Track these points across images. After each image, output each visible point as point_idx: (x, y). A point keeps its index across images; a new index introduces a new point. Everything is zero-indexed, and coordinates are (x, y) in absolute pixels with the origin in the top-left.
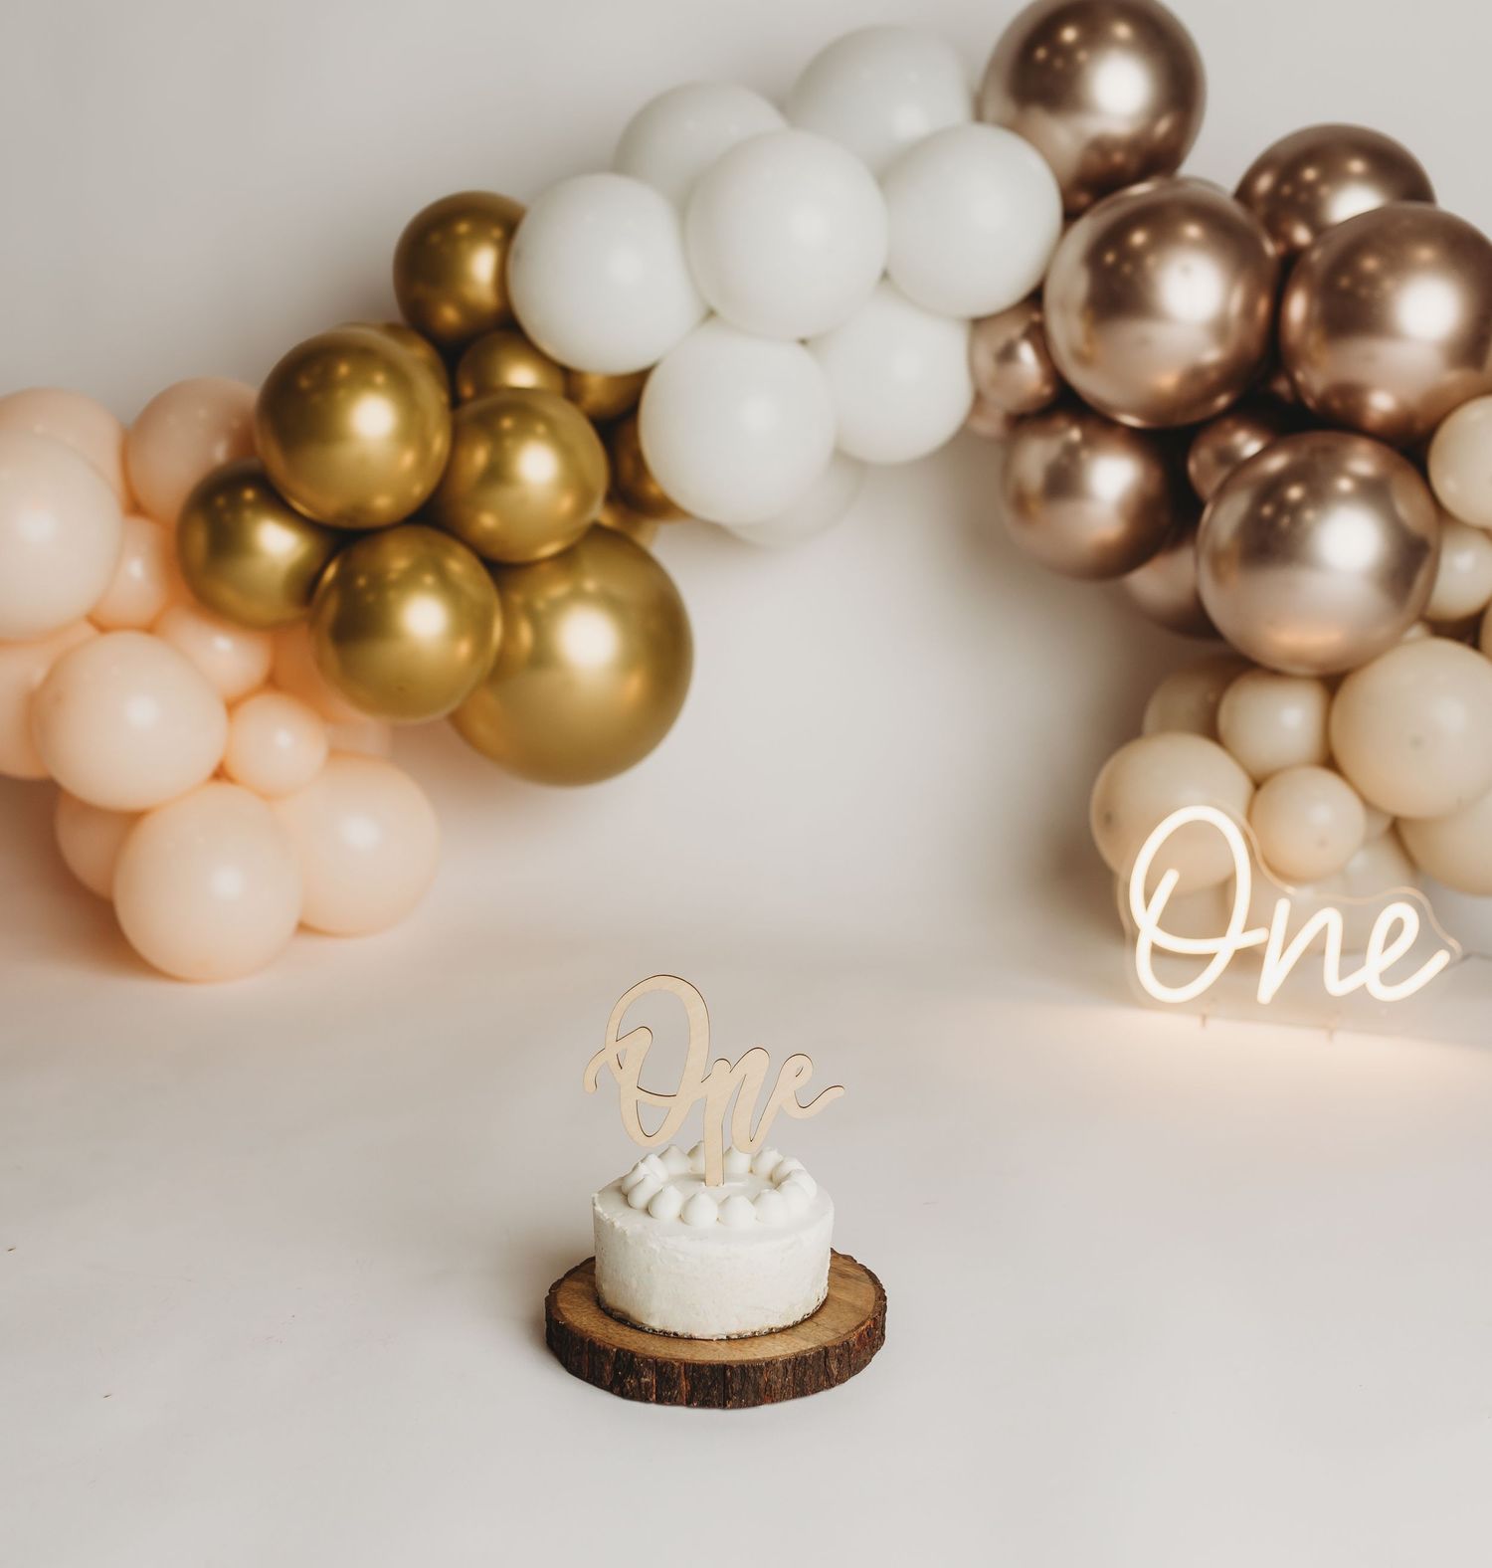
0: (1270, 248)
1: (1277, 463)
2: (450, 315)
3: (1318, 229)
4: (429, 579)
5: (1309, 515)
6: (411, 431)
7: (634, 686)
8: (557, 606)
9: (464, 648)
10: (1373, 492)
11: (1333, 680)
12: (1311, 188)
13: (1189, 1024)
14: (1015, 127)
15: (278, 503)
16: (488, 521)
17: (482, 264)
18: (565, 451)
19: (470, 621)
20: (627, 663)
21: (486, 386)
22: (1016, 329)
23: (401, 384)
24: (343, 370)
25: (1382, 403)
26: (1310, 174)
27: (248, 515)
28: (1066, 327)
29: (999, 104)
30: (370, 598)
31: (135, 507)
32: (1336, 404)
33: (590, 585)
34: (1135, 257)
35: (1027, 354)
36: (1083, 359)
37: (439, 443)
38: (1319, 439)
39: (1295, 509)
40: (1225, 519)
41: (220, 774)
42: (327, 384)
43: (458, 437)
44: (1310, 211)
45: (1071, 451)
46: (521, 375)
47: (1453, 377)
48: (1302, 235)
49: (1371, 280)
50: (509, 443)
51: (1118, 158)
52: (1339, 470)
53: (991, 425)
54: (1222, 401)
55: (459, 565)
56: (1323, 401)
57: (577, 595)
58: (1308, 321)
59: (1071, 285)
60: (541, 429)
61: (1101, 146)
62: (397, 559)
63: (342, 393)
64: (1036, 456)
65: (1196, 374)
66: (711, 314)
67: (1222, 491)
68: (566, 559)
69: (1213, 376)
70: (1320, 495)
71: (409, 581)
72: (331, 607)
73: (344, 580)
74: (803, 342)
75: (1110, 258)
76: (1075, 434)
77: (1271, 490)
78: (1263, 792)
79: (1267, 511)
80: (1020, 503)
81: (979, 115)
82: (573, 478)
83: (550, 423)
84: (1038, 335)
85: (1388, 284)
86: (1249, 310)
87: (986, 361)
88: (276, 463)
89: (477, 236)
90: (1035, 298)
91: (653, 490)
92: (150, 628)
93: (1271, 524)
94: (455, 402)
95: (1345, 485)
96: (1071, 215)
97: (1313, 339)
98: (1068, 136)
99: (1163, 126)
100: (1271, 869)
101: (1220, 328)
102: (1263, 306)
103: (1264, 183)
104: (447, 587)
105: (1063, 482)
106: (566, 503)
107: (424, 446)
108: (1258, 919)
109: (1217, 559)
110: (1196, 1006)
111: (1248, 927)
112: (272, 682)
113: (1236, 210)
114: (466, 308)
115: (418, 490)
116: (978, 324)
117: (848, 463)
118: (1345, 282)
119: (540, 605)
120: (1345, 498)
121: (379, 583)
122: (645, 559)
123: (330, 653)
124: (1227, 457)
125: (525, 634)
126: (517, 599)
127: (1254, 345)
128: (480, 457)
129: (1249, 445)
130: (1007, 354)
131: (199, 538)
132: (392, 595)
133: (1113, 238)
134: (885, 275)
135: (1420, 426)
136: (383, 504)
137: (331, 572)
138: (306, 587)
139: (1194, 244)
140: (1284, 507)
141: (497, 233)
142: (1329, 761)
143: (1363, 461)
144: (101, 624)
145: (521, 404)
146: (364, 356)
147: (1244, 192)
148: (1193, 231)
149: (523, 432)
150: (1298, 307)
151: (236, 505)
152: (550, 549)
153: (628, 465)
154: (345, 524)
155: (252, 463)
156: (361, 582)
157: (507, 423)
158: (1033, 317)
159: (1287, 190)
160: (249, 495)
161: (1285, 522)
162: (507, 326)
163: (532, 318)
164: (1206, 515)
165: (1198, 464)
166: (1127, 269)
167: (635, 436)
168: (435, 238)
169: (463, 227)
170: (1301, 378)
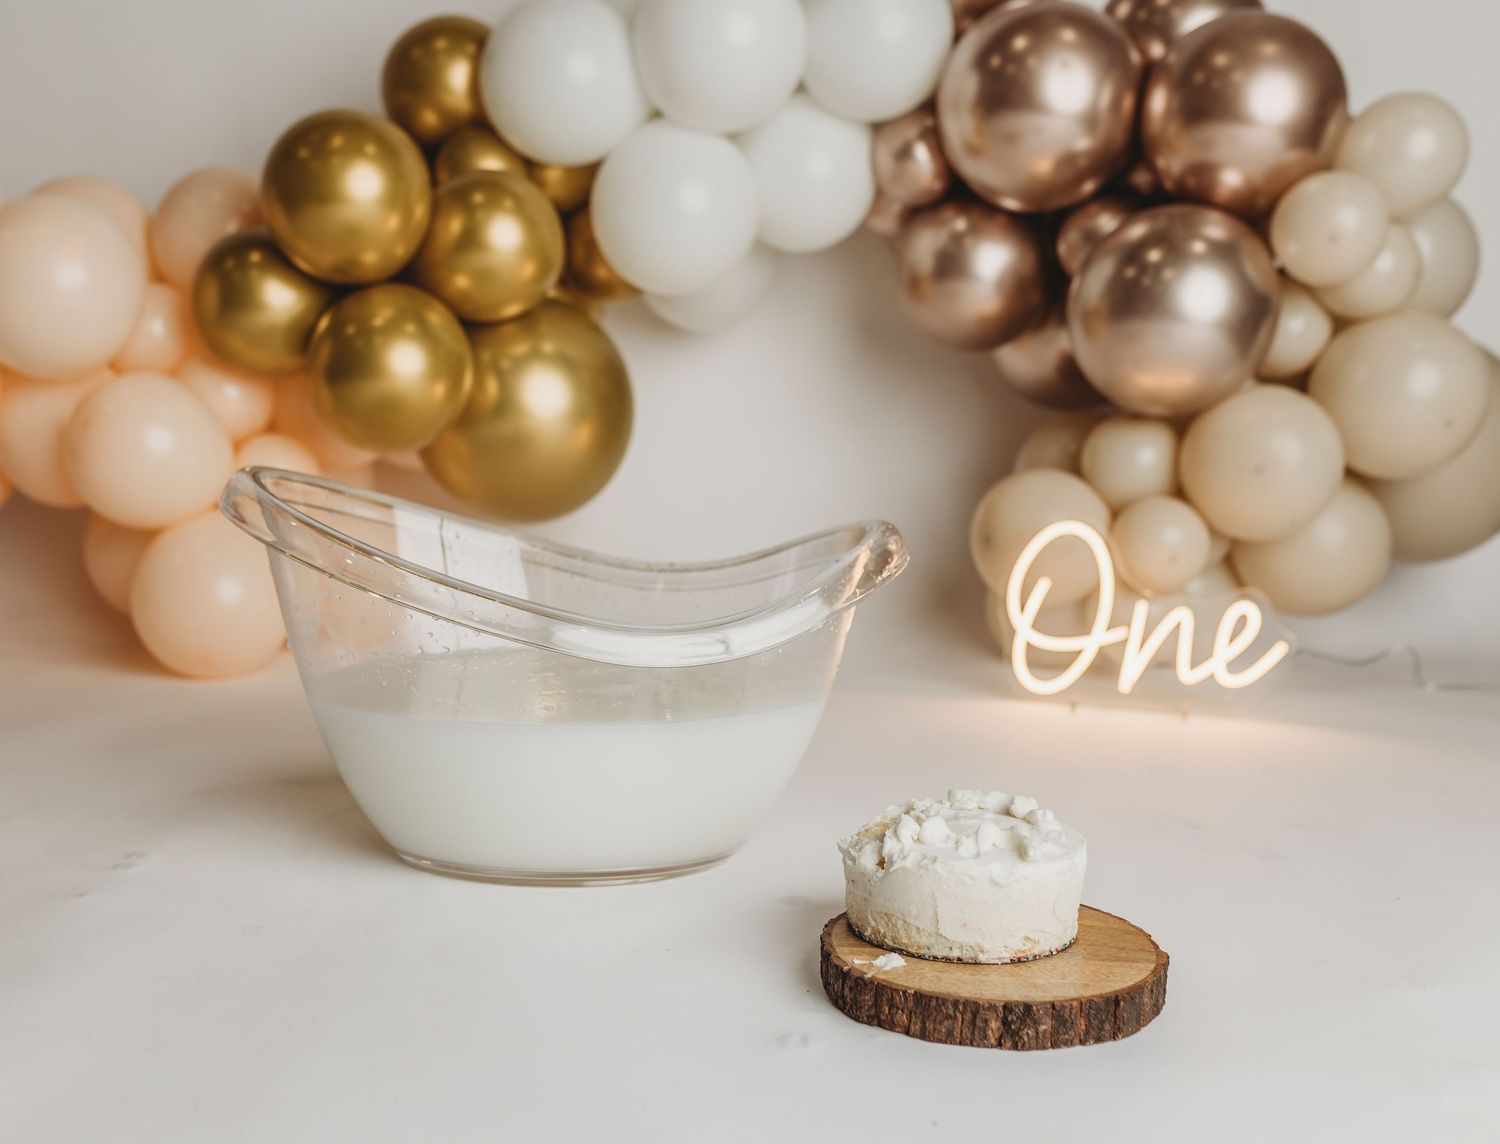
0: (1135, 57)
1: (1136, 232)
2: (430, 119)
3: (1171, 43)
4: (411, 328)
5: (1168, 273)
6: (396, 197)
7: (583, 437)
8: (521, 363)
9: (440, 390)
10: (1223, 253)
11: (1181, 421)
12: (1164, 10)
13: (1060, 712)
15: (281, 260)
16: (461, 282)
17: (457, 76)
18: (530, 224)
19: (446, 367)
20: (578, 415)
21: (457, 168)
22: (911, 131)
23: (388, 156)
24: (337, 141)
25: (1231, 180)
27: (254, 274)
28: (958, 125)
30: (359, 343)
31: (158, 275)
32: (1191, 182)
33: (548, 347)
34: (1019, 59)
35: (922, 153)
36: (973, 151)
37: (420, 211)
38: (1176, 210)
39: (1158, 268)
40: (1092, 285)
42: (322, 151)
43: (436, 209)
44: (1165, 32)
45: (957, 239)
46: (491, 162)
47: (1293, 156)
48: (1157, 50)
49: (1223, 73)
50: (480, 215)
52: (1194, 234)
53: (886, 223)
54: (1089, 187)
55: (437, 317)
56: (1180, 182)
57: (536, 355)
58: (1169, 113)
59: (964, 85)
60: (508, 203)
62: (382, 309)
63: (336, 161)
64: (926, 244)
65: (1068, 160)
66: (655, 114)
67: (1087, 264)
68: (526, 320)
69: (1083, 162)
70: (1177, 254)
71: (393, 329)
72: (324, 353)
73: (335, 329)
74: (734, 137)
75: (995, 61)
76: (960, 224)
77: (1133, 254)
78: (1121, 520)
79: (1130, 272)
80: (914, 285)
82: (534, 247)
83: (516, 198)
84: (935, 138)
85: (1237, 76)
86: (1116, 103)
87: (886, 160)
88: (280, 222)
89: (454, 50)
90: (929, 107)
91: (601, 273)
92: (174, 373)
93: (1136, 281)
94: (434, 182)
95: (1198, 247)
96: (958, 36)
97: (1173, 128)
100: (1127, 588)
101: (1090, 120)
102: (1128, 102)
103: (1123, 10)
104: (426, 335)
105: (951, 265)
106: (528, 270)
107: (407, 213)
108: (1119, 619)
109: (1088, 318)
110: (1068, 697)
111: (1111, 626)
112: (272, 427)
113: (1107, 21)
114: (445, 113)
115: (401, 252)
116: (878, 128)
117: (767, 252)
118: (1199, 77)
119: (505, 364)
120: (1200, 258)
121: (367, 332)
122: (595, 329)
123: (325, 393)
124: (1090, 235)
125: (492, 387)
126: (486, 356)
127: (1120, 137)
128: (455, 226)
129: (1106, 222)
130: (904, 154)
131: (212, 294)
132: (378, 340)
133: (999, 43)
134: (801, 89)
135: (1262, 202)
136: (371, 259)
137: (324, 324)
138: (303, 337)
139: (1071, 47)
140: (1144, 267)
141: (471, 48)
142: (1179, 492)
143: (1216, 228)
145: (491, 184)
146: (356, 128)
147: (1110, 9)
148: (1069, 35)
149: (493, 204)
150: (1159, 101)
151: (243, 265)
152: (512, 310)
153: (580, 252)
154: (339, 278)
155: (262, 230)
156: (351, 330)
157: (478, 198)
158: (928, 122)
159: (1143, 15)
160: (255, 257)
161: (1146, 281)
162: (480, 125)
163: (502, 116)
164: (1075, 284)
165: (1068, 246)
166: (1011, 69)
167: (588, 226)
168: (416, 53)
169: (441, 44)
170: (1161, 163)
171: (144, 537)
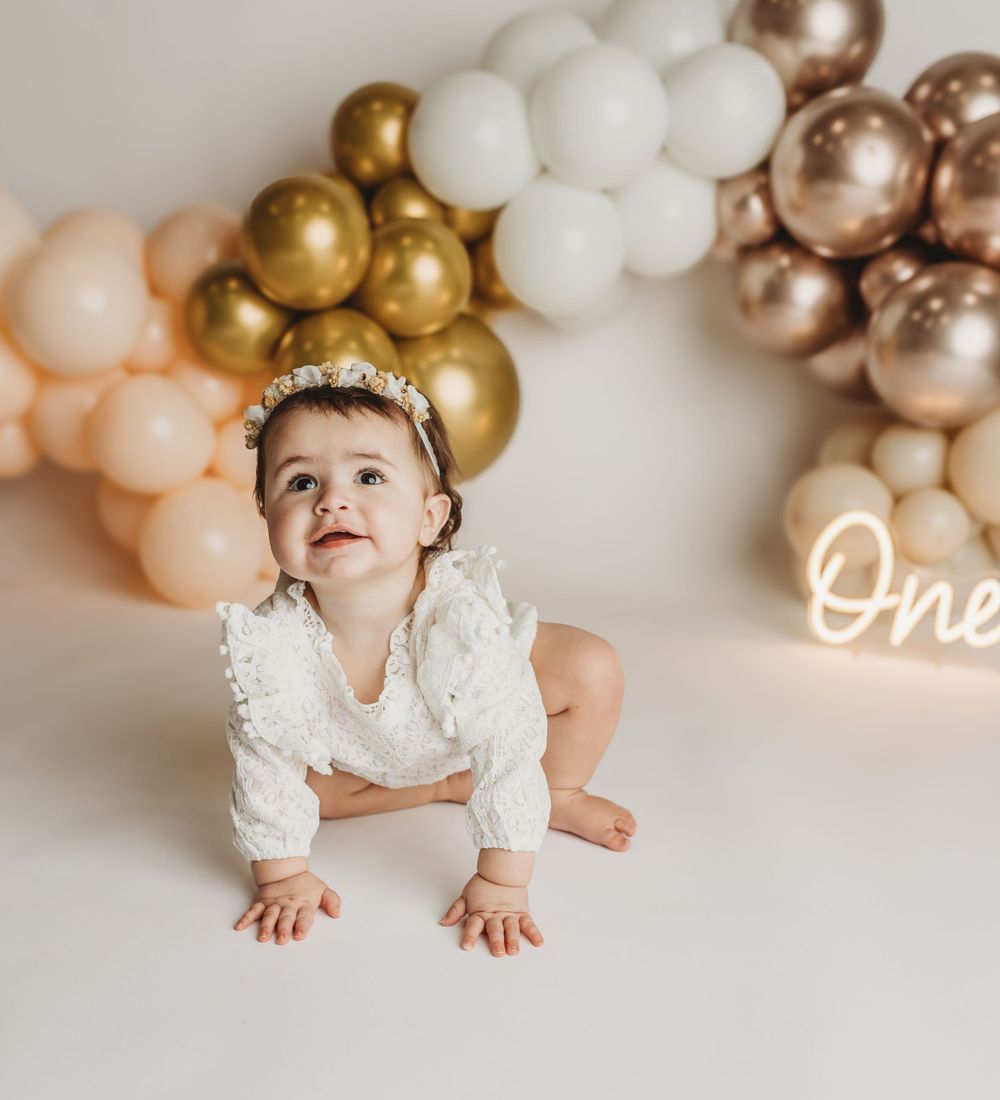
0: (928, 136)
1: (924, 283)
2: (366, 167)
3: (960, 126)
4: (353, 345)
5: (945, 320)
6: (344, 245)
7: (483, 422)
8: (434, 367)
10: (990, 305)
11: (952, 432)
12: (956, 96)
13: (845, 657)
14: (757, 46)
15: (252, 288)
16: (392, 307)
17: (389, 132)
18: (446, 261)
20: (479, 406)
21: (391, 217)
22: (748, 187)
23: (339, 212)
24: (300, 201)
25: (998, 245)
26: (955, 86)
27: (232, 298)
28: (786, 187)
29: (744, 30)
30: (314, 358)
31: (155, 290)
32: (967, 244)
33: (456, 352)
34: (836, 139)
35: (756, 205)
36: (796, 208)
37: (363, 254)
38: (954, 267)
39: (936, 315)
40: (887, 321)
41: (210, 472)
42: (289, 211)
43: (375, 250)
44: (954, 111)
45: (781, 273)
46: (415, 209)
48: (947, 128)
49: (997, 161)
50: (408, 255)
51: (824, 71)
52: (967, 289)
53: (727, 253)
54: (888, 241)
55: (373, 336)
56: (958, 243)
57: (447, 360)
58: (953, 188)
59: (791, 157)
60: (429, 245)
61: (813, 62)
62: (333, 329)
63: (299, 217)
64: (757, 274)
65: (872, 221)
66: (544, 170)
67: (886, 303)
68: (442, 335)
69: (884, 224)
70: (953, 306)
71: (340, 346)
72: (287, 362)
73: (297, 344)
74: (606, 192)
75: (818, 140)
76: (785, 261)
77: (920, 302)
78: (901, 506)
79: (917, 316)
80: (745, 306)
81: (730, 36)
82: (449, 279)
83: (435, 241)
84: (766, 192)
86: (911, 178)
87: (728, 209)
88: (254, 262)
89: (386, 112)
90: (765, 167)
91: (498, 290)
92: (165, 372)
93: (919, 325)
94: (373, 226)
95: (970, 299)
96: (791, 110)
97: (955, 200)
98: (791, 56)
99: (856, 50)
100: (906, 557)
101: (890, 190)
102: (921, 176)
103: (923, 92)
104: (364, 351)
105: (775, 294)
106: (445, 298)
107: (353, 255)
109: (881, 347)
113: (905, 108)
114: (379, 162)
115: (348, 285)
116: (723, 183)
117: (631, 277)
118: (978, 161)
119: (423, 365)
120: (971, 309)
121: (320, 347)
122: (490, 336)
124: (888, 279)
126: (409, 360)
127: (913, 203)
128: (388, 263)
129: (904, 271)
130: (742, 205)
131: (200, 313)
132: (328, 355)
133: (822, 125)
134: (664, 150)
136: (325, 294)
137: (288, 339)
138: (271, 348)
139: (879, 132)
140: (928, 314)
141: (400, 110)
142: (947, 485)
143: (983, 284)
144: (132, 369)
145: (416, 229)
146: (314, 191)
147: (910, 97)
148: (876, 122)
149: (418, 247)
150: (946, 177)
151: (224, 291)
152: (431, 328)
153: (483, 273)
154: (298, 306)
155: (237, 263)
156: (308, 346)
157: (407, 241)
158: (762, 179)
159: (938, 97)
160: (233, 284)
161: (929, 324)
162: (406, 175)
163: (424, 170)
164: (875, 318)
165: (869, 283)
166: (830, 147)
167: (489, 253)
168: (358, 113)
169: (377, 106)
170: (944, 224)
171: (147, 501)
